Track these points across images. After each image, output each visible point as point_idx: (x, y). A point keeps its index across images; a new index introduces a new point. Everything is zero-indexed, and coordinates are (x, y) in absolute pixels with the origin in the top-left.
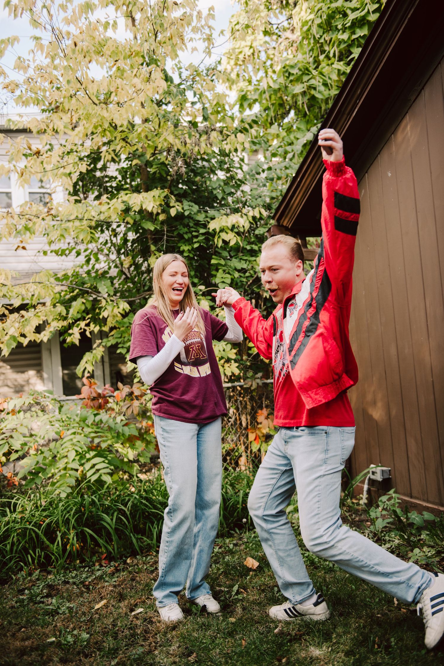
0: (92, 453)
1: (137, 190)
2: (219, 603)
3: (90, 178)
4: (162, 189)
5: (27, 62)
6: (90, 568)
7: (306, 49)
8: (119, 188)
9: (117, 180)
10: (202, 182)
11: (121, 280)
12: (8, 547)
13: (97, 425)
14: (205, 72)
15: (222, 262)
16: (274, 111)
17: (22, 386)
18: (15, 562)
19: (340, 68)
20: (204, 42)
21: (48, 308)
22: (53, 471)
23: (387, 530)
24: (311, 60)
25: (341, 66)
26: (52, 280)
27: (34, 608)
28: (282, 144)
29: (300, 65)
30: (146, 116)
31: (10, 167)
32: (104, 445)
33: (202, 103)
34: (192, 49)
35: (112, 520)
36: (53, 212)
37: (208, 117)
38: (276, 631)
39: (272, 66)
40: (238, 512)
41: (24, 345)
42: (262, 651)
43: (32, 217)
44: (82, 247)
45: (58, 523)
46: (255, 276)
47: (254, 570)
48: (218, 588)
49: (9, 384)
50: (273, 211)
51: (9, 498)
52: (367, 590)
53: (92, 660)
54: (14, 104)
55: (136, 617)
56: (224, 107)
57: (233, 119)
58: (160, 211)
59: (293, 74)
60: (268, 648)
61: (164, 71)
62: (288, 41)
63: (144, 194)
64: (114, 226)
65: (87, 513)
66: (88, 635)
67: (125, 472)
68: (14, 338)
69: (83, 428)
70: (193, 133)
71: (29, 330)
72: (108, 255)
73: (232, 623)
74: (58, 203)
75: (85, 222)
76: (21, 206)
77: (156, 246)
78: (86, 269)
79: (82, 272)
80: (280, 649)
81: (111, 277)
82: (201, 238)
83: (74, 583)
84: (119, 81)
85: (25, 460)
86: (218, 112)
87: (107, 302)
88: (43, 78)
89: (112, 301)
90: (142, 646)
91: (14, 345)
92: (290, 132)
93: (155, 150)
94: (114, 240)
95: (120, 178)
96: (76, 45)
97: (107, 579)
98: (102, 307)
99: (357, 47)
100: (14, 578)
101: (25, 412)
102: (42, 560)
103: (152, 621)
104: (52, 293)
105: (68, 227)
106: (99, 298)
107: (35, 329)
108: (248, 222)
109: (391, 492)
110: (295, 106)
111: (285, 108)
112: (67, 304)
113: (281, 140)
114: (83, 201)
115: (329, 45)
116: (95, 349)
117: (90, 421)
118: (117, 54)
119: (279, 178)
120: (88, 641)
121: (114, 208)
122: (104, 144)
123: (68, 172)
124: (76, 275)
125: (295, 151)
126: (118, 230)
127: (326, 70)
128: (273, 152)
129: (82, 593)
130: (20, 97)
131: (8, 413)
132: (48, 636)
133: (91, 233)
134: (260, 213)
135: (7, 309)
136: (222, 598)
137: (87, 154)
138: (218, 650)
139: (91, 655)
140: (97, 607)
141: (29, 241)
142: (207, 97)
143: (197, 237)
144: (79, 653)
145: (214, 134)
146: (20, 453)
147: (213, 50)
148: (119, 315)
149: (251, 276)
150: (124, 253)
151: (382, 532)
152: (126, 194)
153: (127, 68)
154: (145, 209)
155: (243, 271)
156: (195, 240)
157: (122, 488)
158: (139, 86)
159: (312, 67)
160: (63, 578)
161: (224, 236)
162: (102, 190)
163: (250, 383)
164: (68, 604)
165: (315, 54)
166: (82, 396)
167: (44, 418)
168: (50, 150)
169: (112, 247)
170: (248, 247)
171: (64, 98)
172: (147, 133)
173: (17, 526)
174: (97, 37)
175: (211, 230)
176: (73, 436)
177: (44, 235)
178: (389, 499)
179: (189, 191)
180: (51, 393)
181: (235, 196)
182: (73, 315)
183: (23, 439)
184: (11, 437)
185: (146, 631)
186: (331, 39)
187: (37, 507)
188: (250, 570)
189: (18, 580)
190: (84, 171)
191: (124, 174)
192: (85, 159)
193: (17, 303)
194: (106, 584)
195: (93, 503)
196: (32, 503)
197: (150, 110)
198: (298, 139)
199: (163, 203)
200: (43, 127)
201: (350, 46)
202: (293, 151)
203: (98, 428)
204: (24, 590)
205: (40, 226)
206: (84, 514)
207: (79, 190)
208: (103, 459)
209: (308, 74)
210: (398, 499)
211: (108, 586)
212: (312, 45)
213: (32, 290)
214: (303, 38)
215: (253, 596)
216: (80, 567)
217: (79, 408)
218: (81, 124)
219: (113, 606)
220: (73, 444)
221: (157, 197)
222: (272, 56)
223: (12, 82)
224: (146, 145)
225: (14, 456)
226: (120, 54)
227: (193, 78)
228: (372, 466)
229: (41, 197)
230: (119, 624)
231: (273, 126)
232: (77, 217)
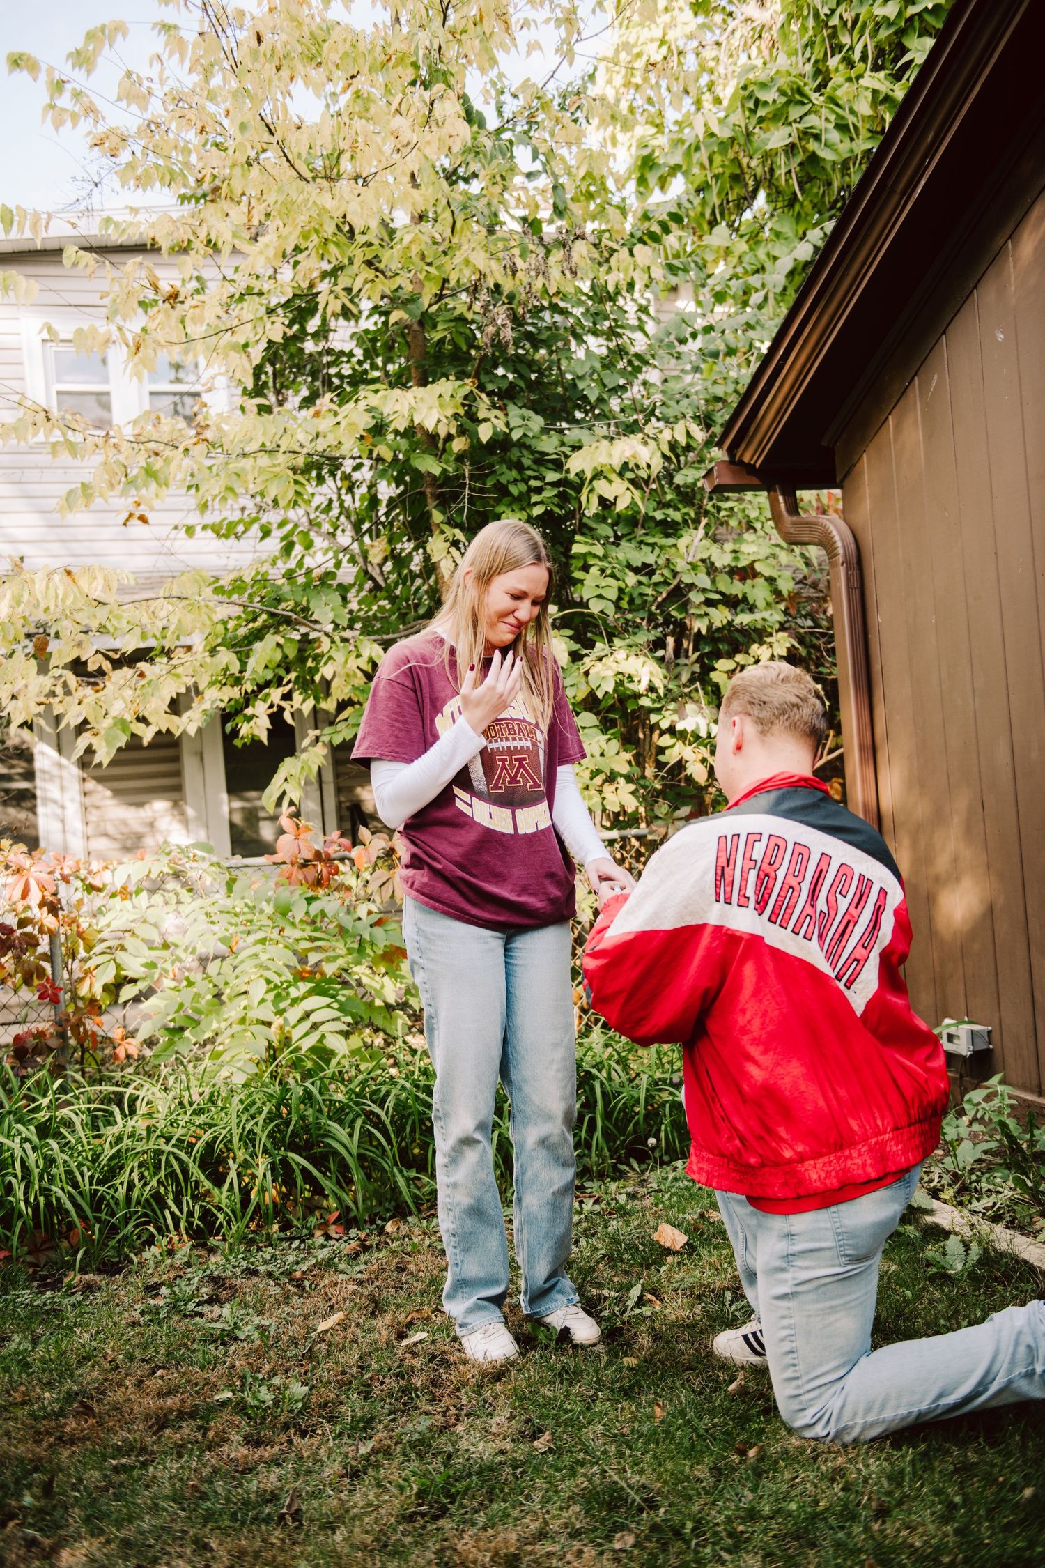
0: (304, 987)
1: (399, 381)
2: (599, 1324)
3: (292, 356)
4: (457, 378)
5: (146, 84)
6: (302, 1241)
7: (797, 42)
8: (358, 380)
9: (354, 360)
10: (551, 362)
11: (364, 593)
12: (122, 1192)
13: (313, 922)
14: (557, 101)
15: (599, 550)
16: (719, 193)
17: (139, 837)
18: (136, 1226)
19: (877, 86)
20: (558, 27)
21: (199, 656)
22: (215, 1026)
23: (983, 1166)
24: (808, 68)
25: (878, 81)
26: (208, 592)
27: (181, 1327)
28: (739, 270)
29: (782, 82)
30: (421, 207)
31: (109, 333)
32: (330, 969)
33: (553, 173)
34: (529, 45)
35: (351, 1135)
36: (208, 434)
37: (566, 209)
38: (732, 1387)
39: (711, 87)
40: (637, 1123)
41: (145, 742)
42: (702, 1432)
43: (161, 447)
44: (272, 517)
45: (231, 1141)
46: (675, 582)
47: (677, 1253)
48: (594, 1292)
49: (111, 830)
50: (718, 430)
51: (117, 1085)
52: (940, 1300)
53: (316, 1441)
54: (117, 184)
55: (411, 1350)
56: (603, 184)
57: (623, 211)
58: (453, 431)
59: (766, 103)
60: (714, 1426)
61: (464, 99)
62: (749, 26)
63: (417, 391)
64: (348, 466)
65: (294, 1118)
66: (306, 1389)
67: (376, 1030)
68: (122, 723)
69: (282, 930)
70: (531, 247)
71: (156, 709)
72: (333, 535)
73: (631, 1369)
74: (220, 415)
75: (281, 458)
76: (135, 422)
77: (444, 513)
78: (282, 567)
79: (276, 574)
80: (743, 1429)
81: (340, 585)
82: (549, 493)
83: (270, 1274)
84: (358, 124)
85: (153, 1001)
86: (590, 196)
87: (333, 642)
88: (184, 121)
89: (344, 640)
90: (427, 1413)
91: (122, 741)
92: (758, 243)
93: (442, 289)
94: (347, 499)
95: (359, 353)
96: (259, 40)
97: (342, 1266)
98: (322, 655)
99: (920, 36)
100: (135, 1260)
101: (152, 892)
102: (197, 1222)
103: (447, 1361)
104: (208, 623)
105: (243, 469)
106: (313, 635)
107: (170, 706)
108: (659, 454)
109: (995, 1080)
110: (769, 180)
111: (746, 185)
112: (242, 647)
113: (734, 260)
114: (276, 410)
115: (851, 32)
116: (305, 750)
117: (299, 913)
118: (355, 60)
119: (731, 352)
120: (306, 1400)
121: (349, 424)
122: (324, 275)
123: (243, 342)
124: (261, 580)
125: (769, 286)
126: (356, 476)
127: (843, 92)
128: (718, 288)
129: (287, 1296)
130: (131, 166)
131: (113, 895)
132: (215, 1388)
133: (296, 482)
134: (688, 434)
135: (107, 657)
136: (606, 1313)
137: (283, 300)
138: (600, 1428)
139: (314, 1431)
140: (322, 1327)
141: (157, 503)
142: (563, 160)
143: (539, 490)
144: (286, 1427)
145: (580, 249)
146: (142, 986)
147: (578, 48)
148: (359, 674)
149: (666, 583)
150: (369, 530)
151: (972, 1172)
152: (376, 391)
153: (377, 93)
154: (421, 426)
155: (646, 570)
156: (535, 498)
157: (371, 1065)
158: (408, 135)
159: (809, 87)
160: (244, 1263)
161: (602, 487)
162: (318, 384)
163: (663, 831)
164: (257, 1320)
165: (818, 54)
166: (278, 858)
167: (191, 905)
168: (197, 291)
169: (343, 518)
170: (659, 515)
171: (234, 165)
172: (423, 247)
173: (140, 1147)
174: (307, 20)
175: (572, 476)
176: (260, 947)
177: (189, 487)
178: (988, 1098)
179: (522, 384)
180: (208, 849)
181: (628, 395)
182: (254, 671)
183: (147, 952)
184: (122, 948)
185: (434, 1383)
186: (858, 16)
187: (181, 1104)
188: (668, 1251)
189: (142, 1264)
190: (278, 339)
191: (369, 345)
192: (280, 311)
193: (129, 644)
194: (342, 1277)
195: (308, 1097)
196: (170, 1096)
197: (432, 192)
198: (775, 258)
199: (462, 412)
200: (184, 234)
201: (901, 33)
202: (763, 286)
203: (316, 930)
204: (157, 1286)
205: (179, 467)
206: (287, 1123)
207: (265, 383)
208: (328, 1000)
209: (803, 104)
210: (1010, 1097)
211: (345, 1281)
212: (811, 32)
213: (162, 614)
214: (790, 17)
215: (675, 1309)
216: (281, 1240)
217: (272, 884)
218: (272, 225)
219: (358, 1325)
220: (260, 966)
221: (447, 398)
222: (712, 64)
223: (112, 131)
224: (422, 276)
225: (127, 992)
226: (361, 61)
227: (532, 116)
228: (947, 1021)
229: (175, 404)
230: (374, 1366)
231: (715, 230)
232: (263, 445)
